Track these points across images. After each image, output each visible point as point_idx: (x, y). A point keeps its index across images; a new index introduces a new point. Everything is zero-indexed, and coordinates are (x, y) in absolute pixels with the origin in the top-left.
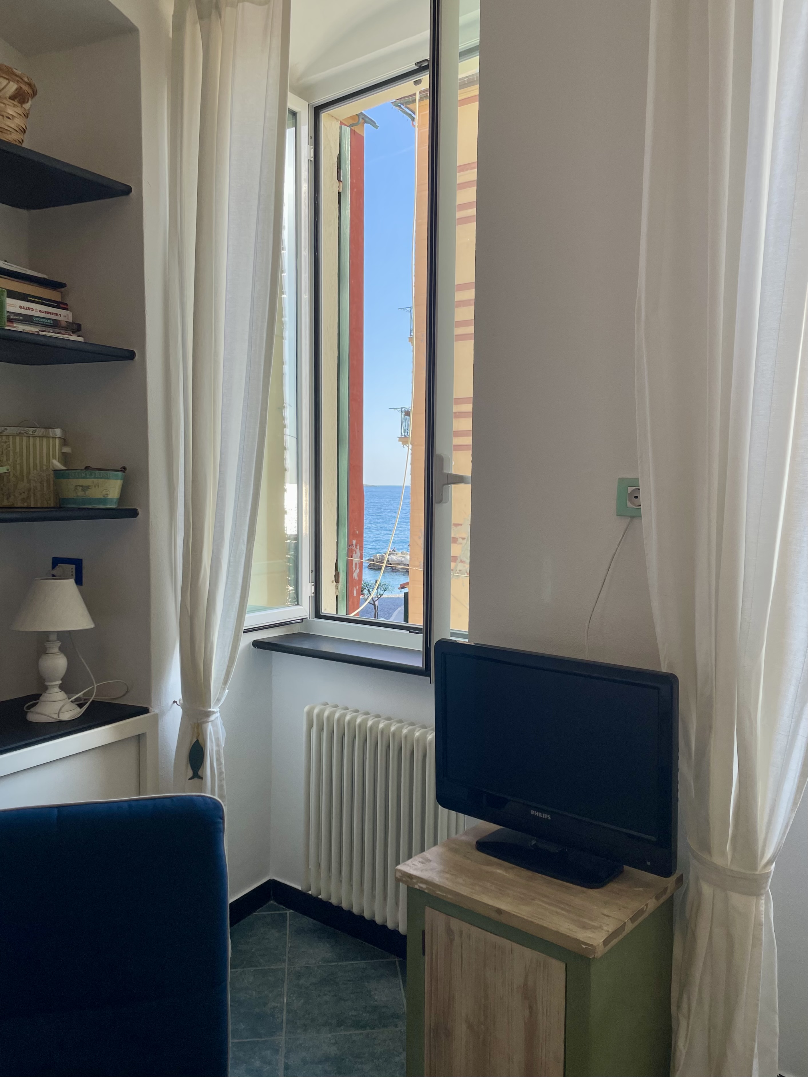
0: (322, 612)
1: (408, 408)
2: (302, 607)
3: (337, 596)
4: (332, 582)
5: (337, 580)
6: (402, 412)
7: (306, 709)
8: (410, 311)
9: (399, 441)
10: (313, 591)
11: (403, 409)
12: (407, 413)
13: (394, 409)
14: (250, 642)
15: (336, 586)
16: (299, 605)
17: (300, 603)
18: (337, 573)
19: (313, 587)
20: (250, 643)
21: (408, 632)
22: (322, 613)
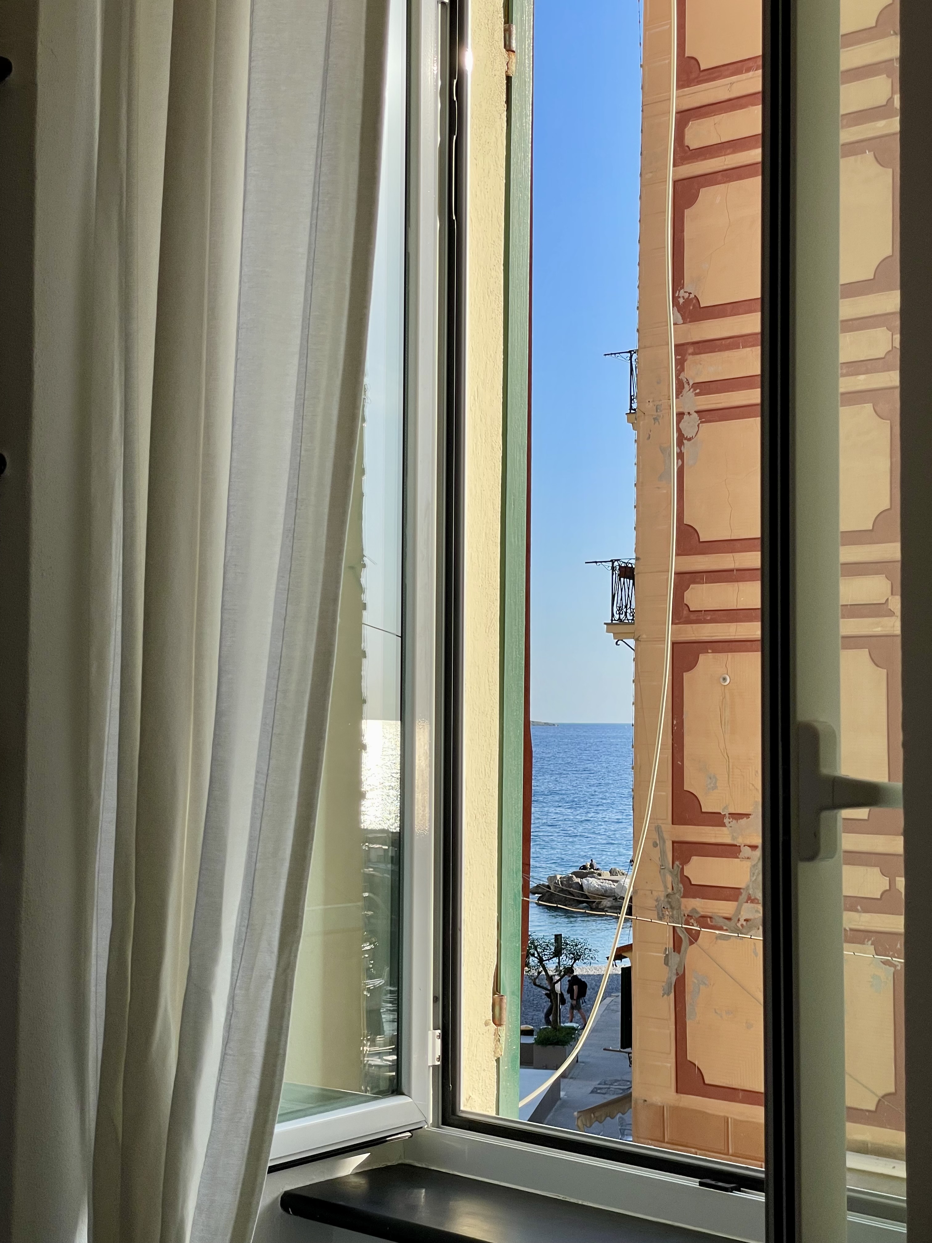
0: (462, 1108)
1: (626, 561)
2: (410, 1100)
3: (498, 1060)
4: (486, 1024)
5: (497, 1021)
6: (613, 568)
8: (629, 358)
9: (607, 631)
10: (439, 1052)
11: (616, 564)
12: (627, 572)
13: (596, 562)
14: (275, 1195)
15: (496, 1034)
16: (403, 1094)
17: (405, 1090)
18: (497, 1000)
19: (439, 1042)
20: (277, 1198)
21: (693, 1183)
22: (460, 1110)
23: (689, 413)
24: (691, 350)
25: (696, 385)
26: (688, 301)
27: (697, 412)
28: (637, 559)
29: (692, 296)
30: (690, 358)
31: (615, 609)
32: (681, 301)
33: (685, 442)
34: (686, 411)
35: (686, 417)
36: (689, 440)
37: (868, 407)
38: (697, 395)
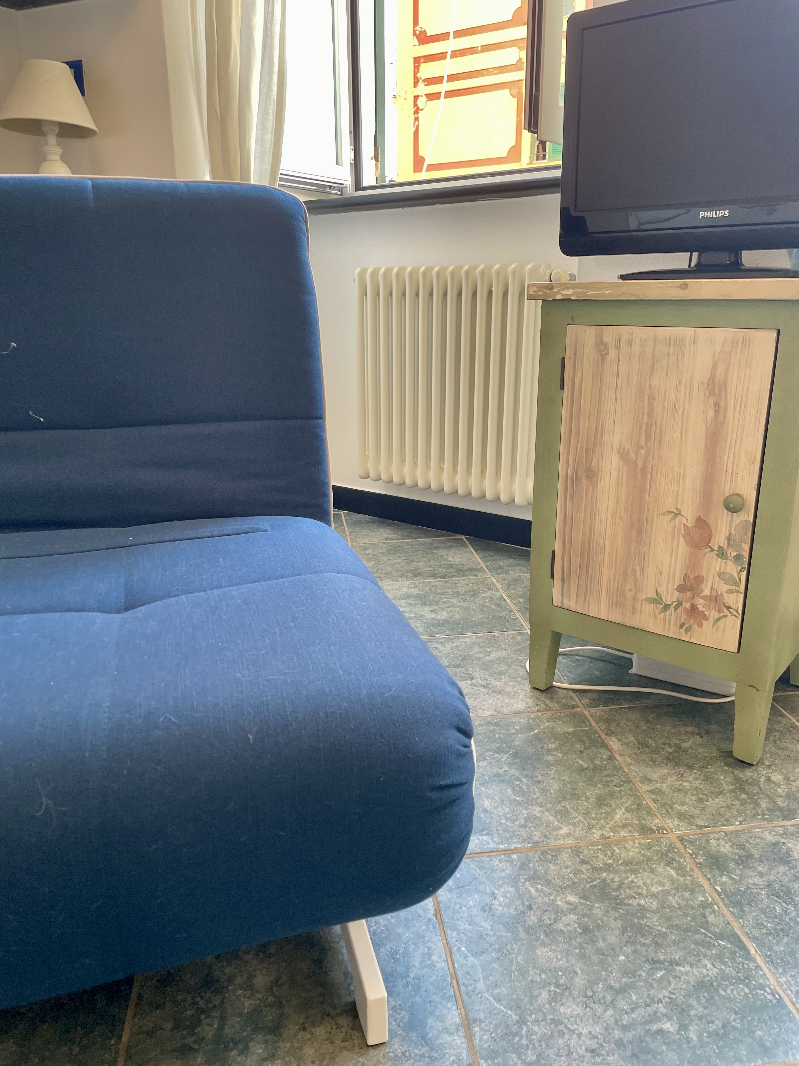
3: (377, 178)
4: (372, 159)
5: (377, 160)
7: (358, 270)
10: (353, 157)
15: (376, 165)
18: (376, 149)
22: (363, 186)
23: (422, 96)
24: (422, 61)
25: (425, 80)
26: (421, 32)
27: (426, 95)
29: (423, 30)
30: (422, 65)
32: (418, 32)
33: (420, 111)
34: (420, 94)
35: (420, 98)
36: (422, 110)
37: (507, 91)
38: (425, 85)
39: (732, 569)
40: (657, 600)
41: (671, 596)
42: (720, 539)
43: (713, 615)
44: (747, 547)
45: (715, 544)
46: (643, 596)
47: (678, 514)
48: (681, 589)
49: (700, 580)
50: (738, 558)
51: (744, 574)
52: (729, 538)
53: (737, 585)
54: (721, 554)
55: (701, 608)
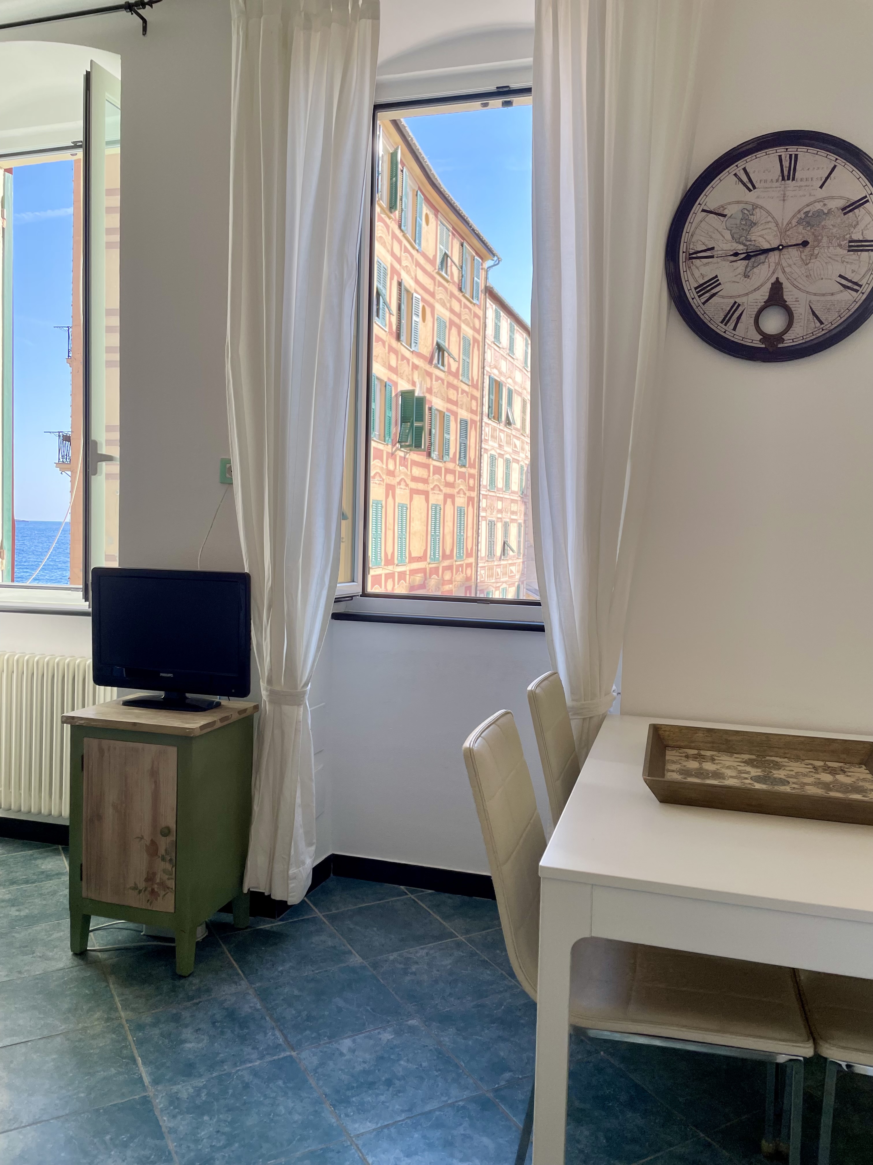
1: (66, 433)
6: (59, 436)
8: (67, 330)
9: (56, 467)
11: (61, 434)
12: (67, 438)
13: (50, 432)
28: (72, 432)
31: (60, 456)
39: (168, 866)
40: (135, 888)
41: (142, 885)
42: (162, 851)
43: (162, 893)
44: (174, 855)
45: (160, 854)
46: (128, 886)
47: (142, 838)
48: (147, 880)
49: (154, 874)
50: (171, 860)
51: (174, 868)
52: (166, 850)
53: (171, 874)
54: (163, 859)
55: (156, 890)
